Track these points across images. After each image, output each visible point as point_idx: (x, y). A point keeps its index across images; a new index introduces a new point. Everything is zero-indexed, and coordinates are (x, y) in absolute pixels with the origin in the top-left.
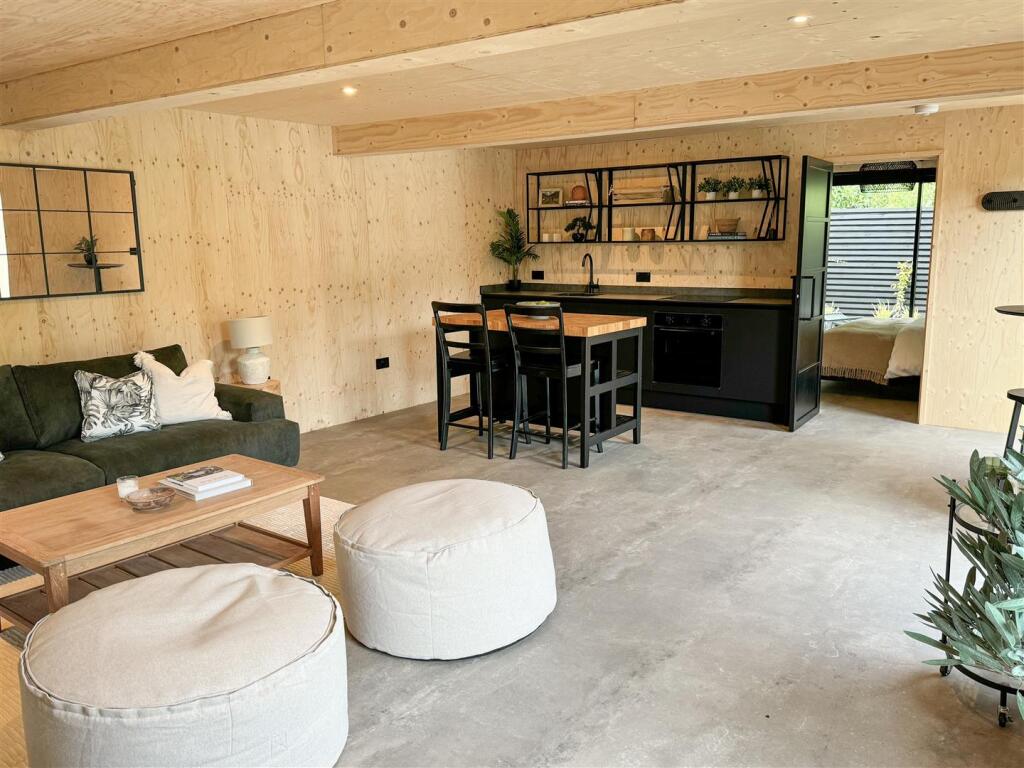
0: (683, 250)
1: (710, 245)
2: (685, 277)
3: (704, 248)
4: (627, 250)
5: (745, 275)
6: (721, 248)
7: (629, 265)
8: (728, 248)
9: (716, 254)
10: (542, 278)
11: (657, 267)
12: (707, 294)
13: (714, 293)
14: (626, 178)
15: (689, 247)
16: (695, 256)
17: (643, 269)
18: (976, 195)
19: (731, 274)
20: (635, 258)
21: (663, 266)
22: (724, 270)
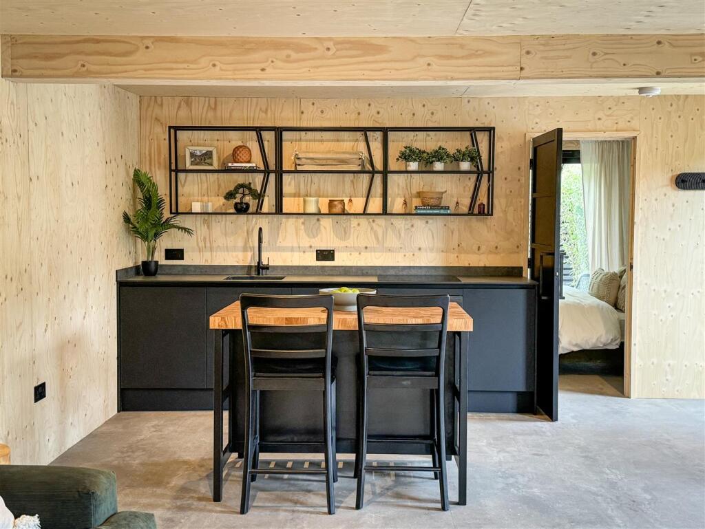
0: (374, 225)
1: (406, 220)
2: (378, 254)
3: (400, 223)
4: (303, 223)
5: (447, 252)
6: (419, 222)
7: (305, 241)
8: (427, 222)
9: (413, 229)
10: (182, 258)
11: (343, 244)
12: (405, 273)
13: (413, 272)
14: (300, 140)
15: (381, 221)
16: (389, 230)
17: (324, 246)
18: (670, 175)
19: (432, 250)
20: (313, 233)
21: (350, 242)
22: (423, 246)
